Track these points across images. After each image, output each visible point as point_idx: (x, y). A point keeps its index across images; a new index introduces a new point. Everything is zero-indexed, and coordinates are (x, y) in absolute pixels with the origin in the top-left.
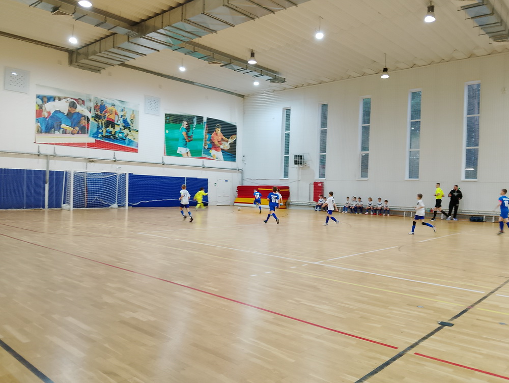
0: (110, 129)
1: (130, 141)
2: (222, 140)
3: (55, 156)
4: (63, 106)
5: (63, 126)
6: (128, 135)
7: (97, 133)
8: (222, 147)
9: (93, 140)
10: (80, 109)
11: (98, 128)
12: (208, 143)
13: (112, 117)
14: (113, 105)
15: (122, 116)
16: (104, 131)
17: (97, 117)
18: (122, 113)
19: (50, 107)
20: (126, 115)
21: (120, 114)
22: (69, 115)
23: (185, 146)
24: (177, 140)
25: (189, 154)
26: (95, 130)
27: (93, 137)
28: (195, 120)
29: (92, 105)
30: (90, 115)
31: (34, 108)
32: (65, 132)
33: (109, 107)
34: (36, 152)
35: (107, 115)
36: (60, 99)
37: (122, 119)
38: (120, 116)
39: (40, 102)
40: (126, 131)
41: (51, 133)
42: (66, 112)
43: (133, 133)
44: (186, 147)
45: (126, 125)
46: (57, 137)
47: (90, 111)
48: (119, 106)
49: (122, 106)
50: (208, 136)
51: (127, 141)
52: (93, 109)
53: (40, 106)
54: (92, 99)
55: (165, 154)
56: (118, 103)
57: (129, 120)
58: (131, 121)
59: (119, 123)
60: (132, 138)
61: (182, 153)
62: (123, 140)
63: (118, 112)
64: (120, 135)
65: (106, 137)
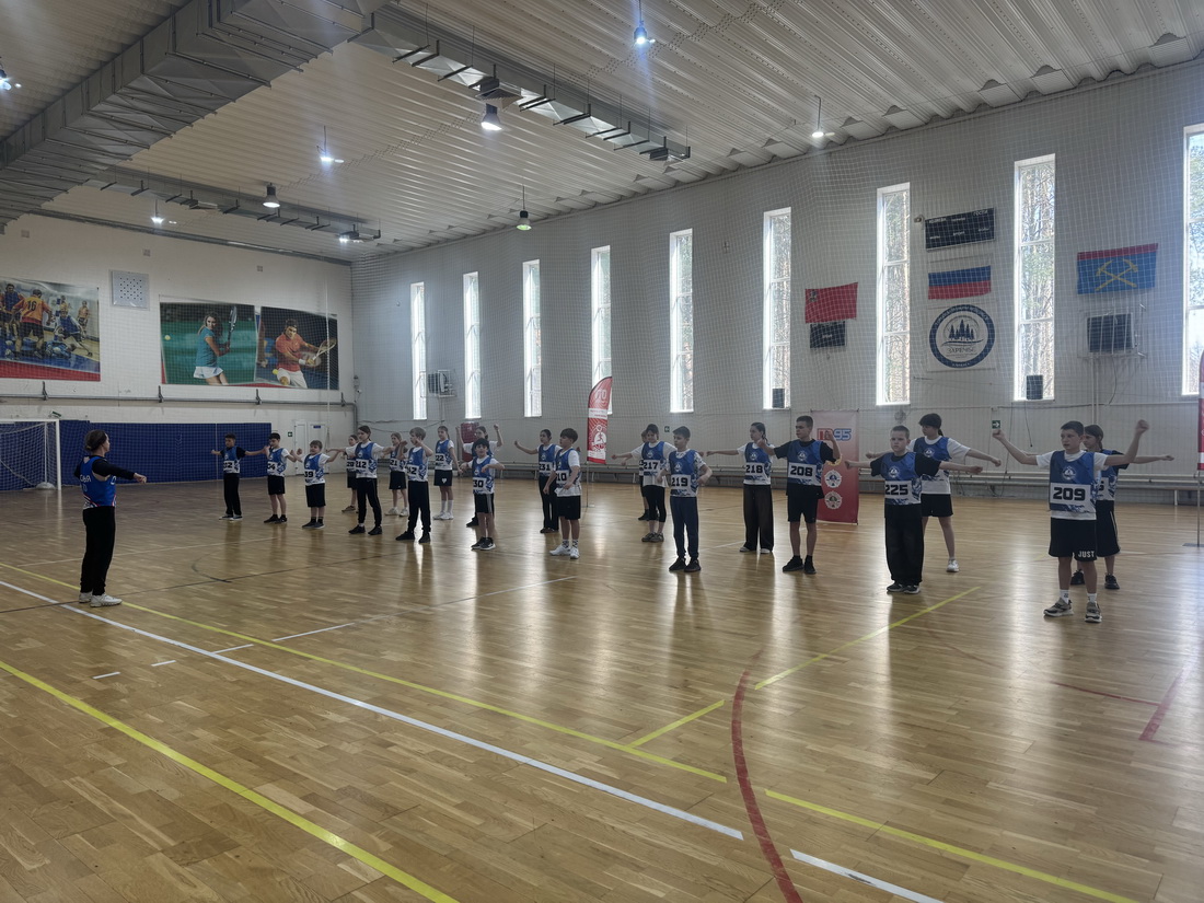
0: (34, 339)
1: (80, 359)
2: (303, 348)
6: (73, 347)
7: (2, 347)
8: (302, 361)
11: (3, 338)
12: (269, 355)
13: (36, 315)
14: (37, 293)
15: (57, 313)
16: (19, 343)
18: (58, 308)
20: (69, 310)
21: (54, 309)
23: (212, 363)
24: (193, 352)
25: (222, 378)
28: (234, 313)
33: (28, 297)
35: (23, 313)
37: (58, 319)
38: (54, 313)
40: (69, 342)
44: (214, 366)
45: (69, 329)
48: (51, 295)
49: (59, 294)
50: (265, 343)
51: (73, 358)
55: (163, 382)
56: (48, 288)
57: (75, 321)
58: (81, 321)
59: (52, 326)
60: (84, 354)
61: (206, 377)
62: (63, 358)
63: (50, 306)
64: (57, 349)
65: (24, 355)
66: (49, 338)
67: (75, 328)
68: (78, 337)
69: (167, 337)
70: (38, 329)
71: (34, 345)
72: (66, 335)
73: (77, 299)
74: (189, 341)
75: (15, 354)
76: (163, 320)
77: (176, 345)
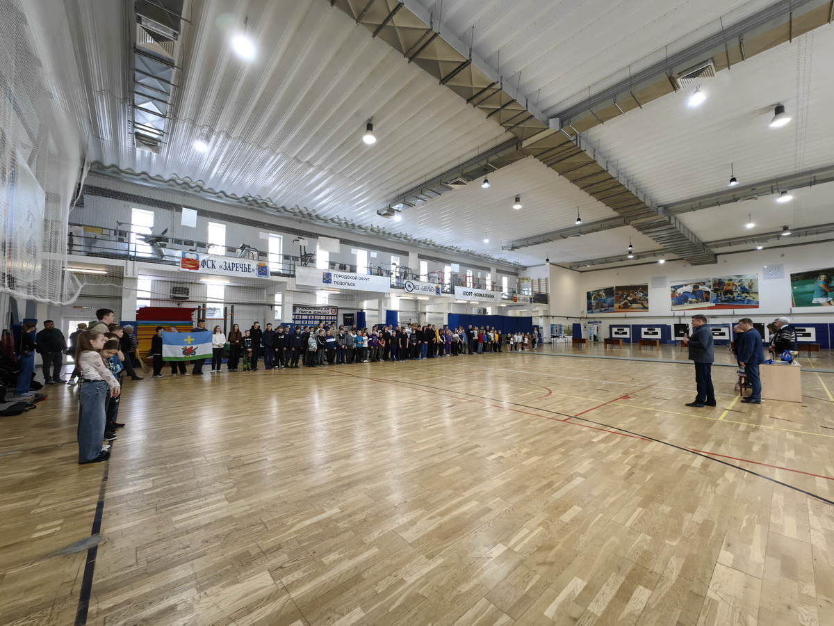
0: (729, 295)
1: (748, 300)
3: (684, 316)
4: (689, 289)
5: (690, 299)
6: (746, 297)
7: (717, 299)
9: (714, 305)
10: (701, 288)
11: (718, 296)
13: (730, 288)
14: (731, 280)
16: (723, 297)
17: (715, 290)
18: (739, 284)
19: (680, 291)
20: (744, 284)
21: (738, 284)
22: (694, 292)
23: (825, 295)
24: (813, 292)
26: (715, 298)
27: (714, 302)
29: (711, 284)
30: (710, 290)
31: (670, 293)
32: (691, 302)
33: (727, 282)
34: (672, 315)
35: (725, 287)
36: (686, 285)
37: (739, 288)
38: (738, 286)
39: (673, 289)
40: (744, 295)
41: (681, 304)
42: (691, 292)
43: (752, 295)
44: (827, 297)
45: (744, 290)
46: (687, 306)
47: (710, 288)
49: (740, 279)
51: (746, 301)
52: (712, 287)
53: (674, 292)
54: (711, 279)
55: (793, 306)
56: (735, 278)
57: (747, 287)
58: (750, 287)
59: (737, 290)
60: (751, 298)
61: (820, 302)
62: (742, 301)
63: (736, 283)
64: (739, 298)
65: (725, 301)
66: (735, 294)
67: (747, 290)
68: (748, 293)
69: (795, 288)
70: (731, 292)
71: (729, 298)
72: (743, 293)
73: (747, 279)
74: (809, 287)
75: (722, 301)
76: (792, 281)
77: (801, 289)
